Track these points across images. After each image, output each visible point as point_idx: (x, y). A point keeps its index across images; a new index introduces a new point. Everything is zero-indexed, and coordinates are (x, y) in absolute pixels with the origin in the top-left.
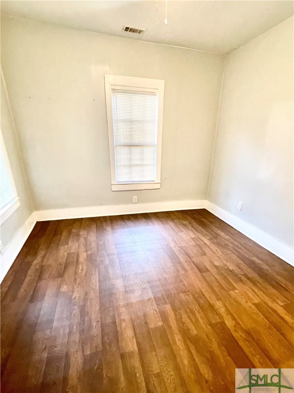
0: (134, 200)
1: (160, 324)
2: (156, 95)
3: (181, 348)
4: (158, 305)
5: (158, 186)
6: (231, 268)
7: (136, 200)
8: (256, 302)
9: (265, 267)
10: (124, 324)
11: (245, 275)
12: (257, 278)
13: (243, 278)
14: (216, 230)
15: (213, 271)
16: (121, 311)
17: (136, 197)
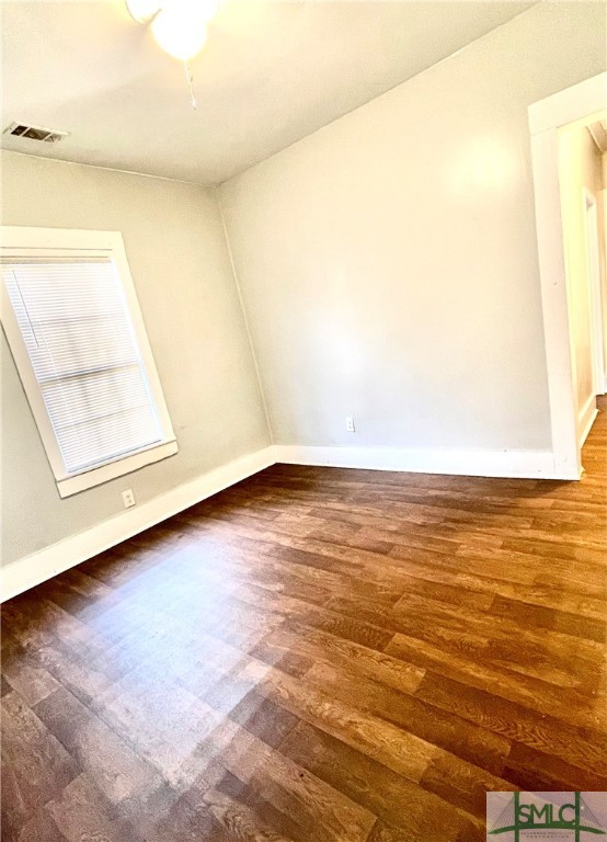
0: (126, 500)
1: (421, 674)
2: (110, 262)
3: (495, 679)
4: (380, 648)
5: (173, 448)
6: (419, 523)
7: (132, 498)
8: (501, 543)
9: (457, 495)
10: (360, 731)
11: (447, 520)
12: (466, 514)
13: (450, 525)
14: (333, 484)
15: (399, 540)
16: (326, 713)
17: (129, 492)
